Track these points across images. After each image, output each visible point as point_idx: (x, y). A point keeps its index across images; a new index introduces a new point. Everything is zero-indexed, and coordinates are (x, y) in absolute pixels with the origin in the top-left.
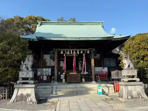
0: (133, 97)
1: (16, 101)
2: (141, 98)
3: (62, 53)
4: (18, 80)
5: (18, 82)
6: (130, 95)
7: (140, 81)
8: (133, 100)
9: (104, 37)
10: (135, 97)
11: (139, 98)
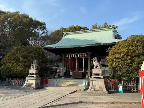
0: (95, 90)
1: (26, 87)
2: (101, 90)
3: (67, 56)
4: (29, 75)
5: (28, 76)
6: (94, 88)
7: (103, 78)
8: (94, 92)
9: (92, 44)
10: (97, 90)
11: (100, 90)
